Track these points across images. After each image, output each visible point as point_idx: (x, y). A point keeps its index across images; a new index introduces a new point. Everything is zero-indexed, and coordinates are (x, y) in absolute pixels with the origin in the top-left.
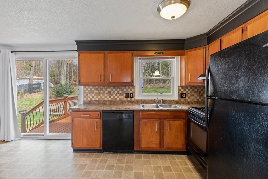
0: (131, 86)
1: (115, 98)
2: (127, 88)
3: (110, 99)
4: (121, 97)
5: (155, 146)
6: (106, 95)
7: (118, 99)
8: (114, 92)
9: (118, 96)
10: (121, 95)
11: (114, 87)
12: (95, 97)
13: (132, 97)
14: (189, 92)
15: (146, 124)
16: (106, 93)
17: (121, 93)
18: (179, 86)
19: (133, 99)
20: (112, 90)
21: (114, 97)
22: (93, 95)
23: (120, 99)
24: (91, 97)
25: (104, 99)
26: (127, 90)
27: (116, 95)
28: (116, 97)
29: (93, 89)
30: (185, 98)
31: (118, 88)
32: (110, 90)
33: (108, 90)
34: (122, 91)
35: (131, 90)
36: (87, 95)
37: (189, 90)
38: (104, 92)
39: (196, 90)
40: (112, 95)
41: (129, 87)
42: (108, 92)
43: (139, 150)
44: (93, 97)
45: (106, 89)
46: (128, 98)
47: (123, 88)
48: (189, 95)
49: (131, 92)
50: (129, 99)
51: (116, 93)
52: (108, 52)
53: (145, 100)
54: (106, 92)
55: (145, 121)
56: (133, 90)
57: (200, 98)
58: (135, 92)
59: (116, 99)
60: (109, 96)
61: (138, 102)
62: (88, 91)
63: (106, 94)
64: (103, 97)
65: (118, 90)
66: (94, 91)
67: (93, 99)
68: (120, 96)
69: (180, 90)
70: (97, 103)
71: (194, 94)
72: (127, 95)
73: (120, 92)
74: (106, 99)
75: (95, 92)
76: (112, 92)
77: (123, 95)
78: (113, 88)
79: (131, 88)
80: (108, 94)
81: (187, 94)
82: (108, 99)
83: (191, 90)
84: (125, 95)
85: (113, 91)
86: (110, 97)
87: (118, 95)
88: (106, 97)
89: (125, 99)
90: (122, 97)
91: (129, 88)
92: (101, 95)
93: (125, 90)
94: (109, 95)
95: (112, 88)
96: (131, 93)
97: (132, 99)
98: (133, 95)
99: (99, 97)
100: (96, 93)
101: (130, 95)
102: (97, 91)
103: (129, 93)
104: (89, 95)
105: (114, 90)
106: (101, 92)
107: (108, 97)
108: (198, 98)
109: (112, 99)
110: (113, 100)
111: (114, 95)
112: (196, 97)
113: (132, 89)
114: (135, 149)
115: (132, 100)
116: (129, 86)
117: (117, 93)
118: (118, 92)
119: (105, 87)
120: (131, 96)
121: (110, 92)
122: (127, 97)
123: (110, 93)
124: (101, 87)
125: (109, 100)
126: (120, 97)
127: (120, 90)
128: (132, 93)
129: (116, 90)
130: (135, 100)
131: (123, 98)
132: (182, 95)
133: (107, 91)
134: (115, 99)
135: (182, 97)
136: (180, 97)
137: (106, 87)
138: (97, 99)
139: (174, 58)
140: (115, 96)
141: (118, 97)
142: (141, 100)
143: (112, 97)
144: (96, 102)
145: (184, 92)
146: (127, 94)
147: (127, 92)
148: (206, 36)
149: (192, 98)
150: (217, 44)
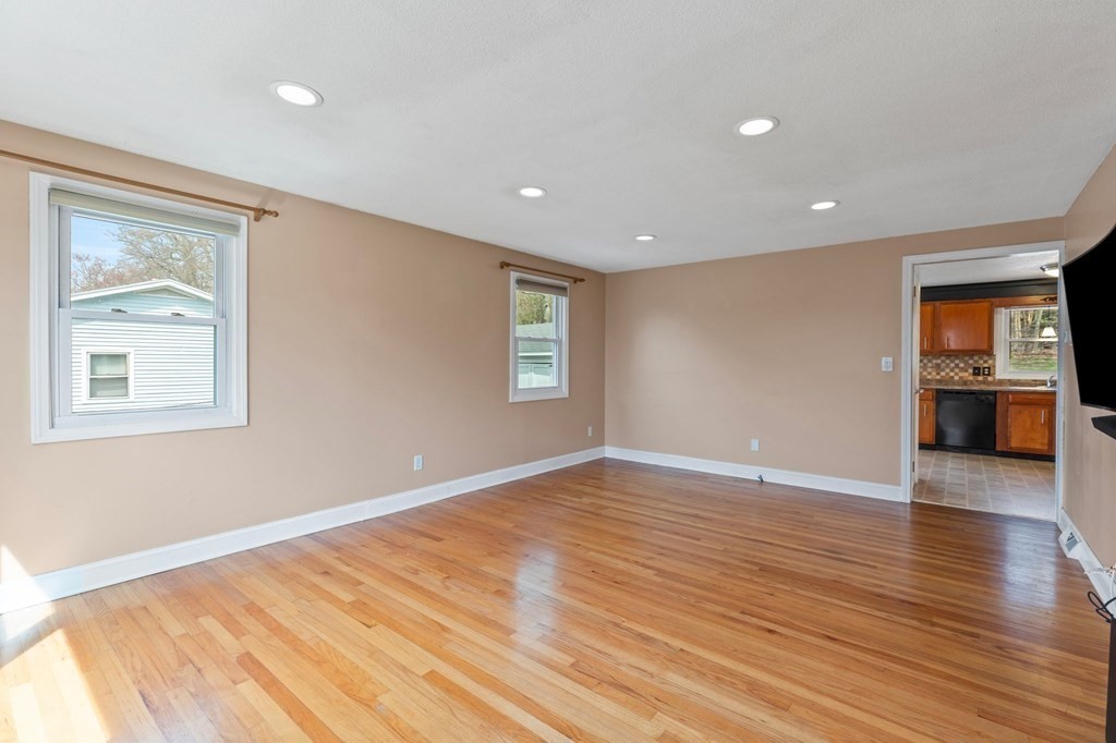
0: (984, 355)
2: (976, 358)
3: (938, 377)
4: (961, 374)
5: (1038, 447)
6: (929, 370)
7: (956, 378)
8: (948, 365)
9: (955, 371)
10: (963, 370)
11: (948, 356)
13: (989, 375)
15: (1020, 412)
17: (962, 368)
19: (990, 379)
20: (943, 361)
21: (947, 374)
23: (961, 378)
26: (976, 362)
27: (952, 370)
28: (952, 374)
31: (956, 359)
32: (939, 361)
33: (934, 361)
34: (966, 362)
35: (986, 362)
40: (943, 370)
43: (1005, 450)
45: (930, 361)
46: (979, 375)
47: (967, 358)
49: (986, 365)
50: (980, 378)
51: (951, 368)
52: (941, 302)
53: (1019, 380)
54: (930, 365)
55: (1018, 407)
56: (990, 362)
58: (995, 367)
59: (952, 377)
61: (1001, 382)
63: (931, 369)
64: (925, 374)
65: (957, 362)
68: (960, 372)
72: (977, 371)
73: (962, 365)
74: (929, 377)
76: (943, 365)
77: (966, 371)
78: (945, 359)
79: (986, 358)
80: (935, 369)
82: (935, 377)
84: (971, 371)
85: (946, 364)
86: (938, 374)
87: (957, 370)
88: (929, 373)
89: (971, 378)
90: (966, 374)
91: (981, 358)
93: (971, 362)
94: (937, 370)
95: (943, 358)
96: (985, 368)
97: (987, 378)
98: (989, 371)
101: (984, 371)
103: (982, 368)
105: (948, 361)
107: (934, 374)
109: (943, 376)
110: (946, 378)
111: (948, 370)
113: (987, 360)
114: (998, 448)
116: (981, 355)
117: (953, 368)
118: (957, 365)
121: (938, 365)
122: (974, 374)
123: (940, 368)
127: (961, 362)
128: (989, 368)
129: (953, 361)
130: (995, 379)
131: (968, 375)
133: (933, 364)
134: (949, 376)
137: (930, 357)
140: (949, 373)
141: (956, 374)
142: (1008, 380)
143: (943, 374)
146: (975, 369)
147: (977, 365)
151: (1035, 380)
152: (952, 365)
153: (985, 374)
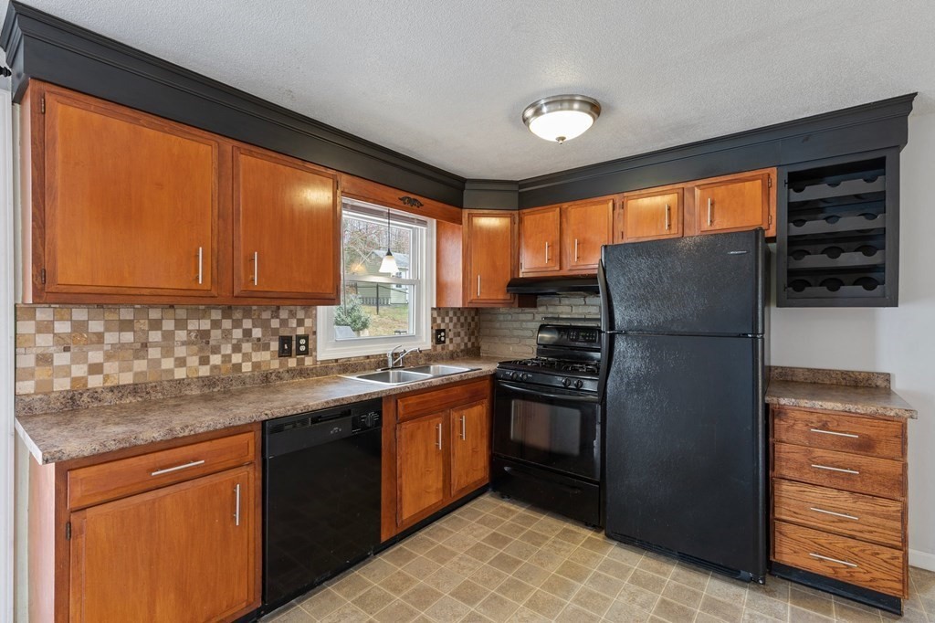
0: (299, 308)
1: (230, 361)
2: (283, 314)
3: (204, 371)
4: (257, 357)
5: (433, 501)
6: (181, 351)
7: (247, 367)
8: (227, 335)
9: (243, 351)
10: (261, 345)
11: (227, 311)
12: (111, 367)
13: (306, 353)
14: (451, 326)
15: (412, 436)
16: (183, 343)
17: (259, 339)
18: (433, 309)
19: (308, 361)
20: (216, 324)
21: (227, 358)
22: (95, 357)
23: (256, 366)
24: (79, 370)
25: (171, 372)
26: (284, 323)
27: (237, 348)
28: (237, 358)
29: (96, 326)
30: (444, 342)
31: (244, 317)
32: (205, 325)
33: (193, 325)
34: (265, 325)
35: (301, 323)
36: (42, 359)
37: (451, 320)
38: (168, 336)
39: (462, 320)
40: (216, 350)
41: (291, 311)
42: (193, 334)
44: (95, 369)
45: (180, 324)
46: (290, 356)
47: (266, 315)
48: (451, 335)
49: (301, 331)
50: (292, 363)
51: (234, 342)
52: (236, 143)
53: (349, 359)
54: (181, 335)
56: (308, 322)
57: (469, 340)
58: (315, 333)
59: (238, 367)
60: (200, 358)
61: (326, 370)
62: (55, 334)
63: (184, 348)
64: (167, 363)
65: (247, 324)
66: (100, 335)
67: (95, 382)
68: (254, 350)
69: (434, 320)
70: (128, 400)
71: (459, 330)
72: (287, 346)
73: (257, 333)
74: (180, 374)
75: (111, 338)
76: (216, 335)
77: (266, 347)
78: (220, 318)
79: (301, 314)
80: (195, 348)
81: (447, 330)
82: (197, 371)
83: (455, 319)
84: (275, 346)
85: (223, 331)
86: (204, 361)
87: (247, 347)
88: (181, 362)
89: (275, 364)
90: (265, 356)
91: (292, 314)
92: (154, 353)
93: (275, 323)
94: (201, 350)
95: (216, 315)
96: (299, 338)
97: (303, 359)
98: (307, 345)
99: (140, 365)
100: (119, 346)
101: (298, 345)
102: (128, 337)
103: (294, 338)
104: (61, 359)
105: (227, 324)
106: (155, 336)
107: (193, 361)
108: (466, 340)
109: (215, 367)
110: (223, 371)
111: (227, 349)
112: (462, 339)
113: (303, 320)
114: (383, 537)
115: (306, 363)
116: (292, 308)
117: (239, 340)
118: (247, 333)
119: (178, 311)
120: (303, 348)
121: (204, 335)
122: (284, 352)
123: (208, 343)
124: (155, 314)
125: (201, 374)
126: (254, 354)
127: (254, 326)
128: (306, 337)
129: (237, 324)
130: (315, 361)
131: (268, 358)
132: (438, 336)
133: (189, 332)
134: (229, 366)
135: (438, 341)
136: (434, 341)
137: (181, 313)
138: (127, 379)
139: (424, 223)
140: (230, 356)
141: (247, 357)
142: (336, 361)
143: (216, 359)
144: (121, 398)
145: (442, 327)
146: (285, 340)
147: (285, 333)
148: (516, 188)
149: (457, 340)
150: (551, 214)
151: (368, 357)
152: (238, 333)
153: (299, 353)
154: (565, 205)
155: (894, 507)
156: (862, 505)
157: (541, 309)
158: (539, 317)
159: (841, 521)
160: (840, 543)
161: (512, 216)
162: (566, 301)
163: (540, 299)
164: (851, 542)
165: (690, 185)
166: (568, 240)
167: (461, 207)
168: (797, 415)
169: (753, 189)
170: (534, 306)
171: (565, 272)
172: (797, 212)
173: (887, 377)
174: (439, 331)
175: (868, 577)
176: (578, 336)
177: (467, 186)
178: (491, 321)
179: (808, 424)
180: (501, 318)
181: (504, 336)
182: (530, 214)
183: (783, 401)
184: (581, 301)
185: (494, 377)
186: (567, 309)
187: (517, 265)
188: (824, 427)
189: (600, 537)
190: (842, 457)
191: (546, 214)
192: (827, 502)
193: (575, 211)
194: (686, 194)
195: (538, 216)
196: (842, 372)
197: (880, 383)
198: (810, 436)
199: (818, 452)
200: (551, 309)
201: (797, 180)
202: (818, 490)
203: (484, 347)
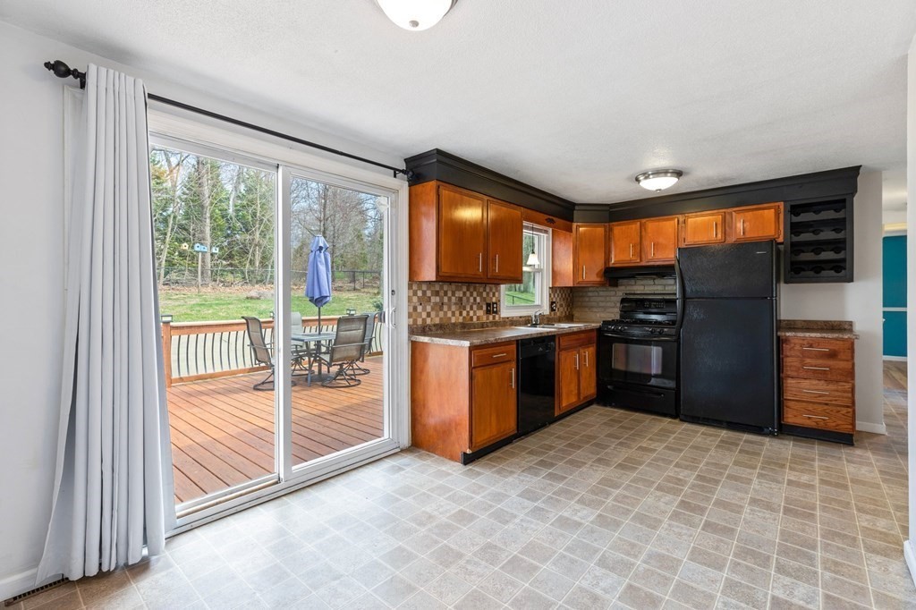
0: (493, 286)
1: (469, 315)
2: (487, 289)
3: (461, 319)
5: (574, 399)
6: (453, 308)
7: (475, 319)
8: (468, 300)
9: (474, 309)
10: (480, 307)
11: (468, 287)
12: (433, 314)
13: (496, 312)
14: (558, 300)
15: (565, 360)
16: (454, 304)
17: (479, 303)
18: (550, 288)
19: (497, 318)
20: (464, 294)
21: (468, 313)
22: (429, 309)
23: (478, 318)
24: (424, 315)
25: (450, 318)
26: (488, 294)
27: (471, 308)
28: (471, 313)
29: (429, 293)
30: (555, 310)
31: (474, 290)
32: (461, 294)
33: (456, 294)
34: (480, 294)
35: (494, 295)
36: (415, 309)
37: (558, 295)
38: (450, 299)
39: (564, 296)
40: (465, 308)
42: (457, 299)
43: (559, 413)
44: (429, 315)
45: (453, 293)
46: (490, 314)
47: (481, 290)
48: (558, 306)
49: (494, 300)
50: (491, 318)
53: (513, 318)
54: (453, 298)
56: (497, 295)
58: (499, 301)
59: (472, 318)
61: (505, 323)
62: (418, 296)
63: (454, 306)
64: (449, 314)
65: (475, 294)
66: (430, 298)
67: (428, 321)
68: (477, 309)
69: (550, 295)
70: (439, 332)
71: (562, 303)
72: (489, 308)
73: (478, 300)
74: (453, 320)
76: (464, 299)
77: (482, 308)
78: (466, 290)
79: (493, 289)
80: (458, 306)
81: (556, 303)
82: (459, 319)
83: (560, 295)
84: (484, 308)
85: (467, 298)
86: (461, 314)
87: (475, 307)
88: (454, 314)
89: (485, 318)
91: (491, 289)
92: (445, 308)
93: (484, 295)
94: (460, 307)
95: (464, 289)
96: (493, 303)
97: (495, 316)
98: (496, 308)
99: (441, 314)
100: (436, 304)
101: (493, 308)
102: (438, 299)
103: (491, 303)
104: (420, 309)
105: (468, 294)
106: (446, 299)
107: (457, 313)
108: (566, 309)
109: (464, 317)
110: (467, 320)
111: (468, 308)
112: (564, 309)
113: (495, 293)
116: (491, 285)
117: (472, 303)
118: (475, 300)
119: (452, 286)
120: (495, 310)
121: (461, 300)
122: (488, 312)
123: (462, 304)
124: (445, 288)
125: (460, 321)
126: (477, 312)
127: (477, 295)
128: (496, 303)
129: (471, 294)
130: (500, 317)
131: (482, 314)
132: (552, 306)
134: (469, 317)
135: (552, 310)
136: (550, 309)
137: (454, 287)
138: (437, 321)
139: (546, 232)
141: (475, 313)
142: (508, 318)
145: (554, 300)
146: (488, 305)
147: (488, 300)
148: (607, 208)
149: (561, 309)
150: (634, 226)
151: (521, 317)
152: (472, 299)
153: (494, 312)
154: (644, 221)
155: (848, 386)
156: (832, 387)
157: (621, 288)
158: (621, 294)
159: (820, 396)
160: (820, 408)
161: (605, 227)
162: (639, 282)
163: (620, 281)
164: (826, 407)
165: (729, 210)
166: (646, 243)
167: (572, 221)
168: (797, 341)
169: (770, 214)
170: (616, 285)
171: (644, 264)
172: (795, 228)
173: (851, 324)
174: (552, 303)
175: (834, 424)
176: (650, 305)
177: (577, 208)
178: (582, 296)
179: (802, 345)
180: (590, 294)
181: (592, 307)
182: (618, 225)
183: (788, 334)
184: (651, 282)
185: (599, 330)
186: (642, 288)
187: (608, 259)
188: (811, 346)
189: (677, 421)
190: (820, 362)
191: (630, 226)
192: (812, 387)
193: (652, 225)
194: (728, 217)
195: (624, 227)
196: (824, 322)
197: (846, 327)
198: (803, 352)
199: (808, 361)
200: (628, 288)
201: (795, 209)
202: (807, 381)
203: (576, 314)
